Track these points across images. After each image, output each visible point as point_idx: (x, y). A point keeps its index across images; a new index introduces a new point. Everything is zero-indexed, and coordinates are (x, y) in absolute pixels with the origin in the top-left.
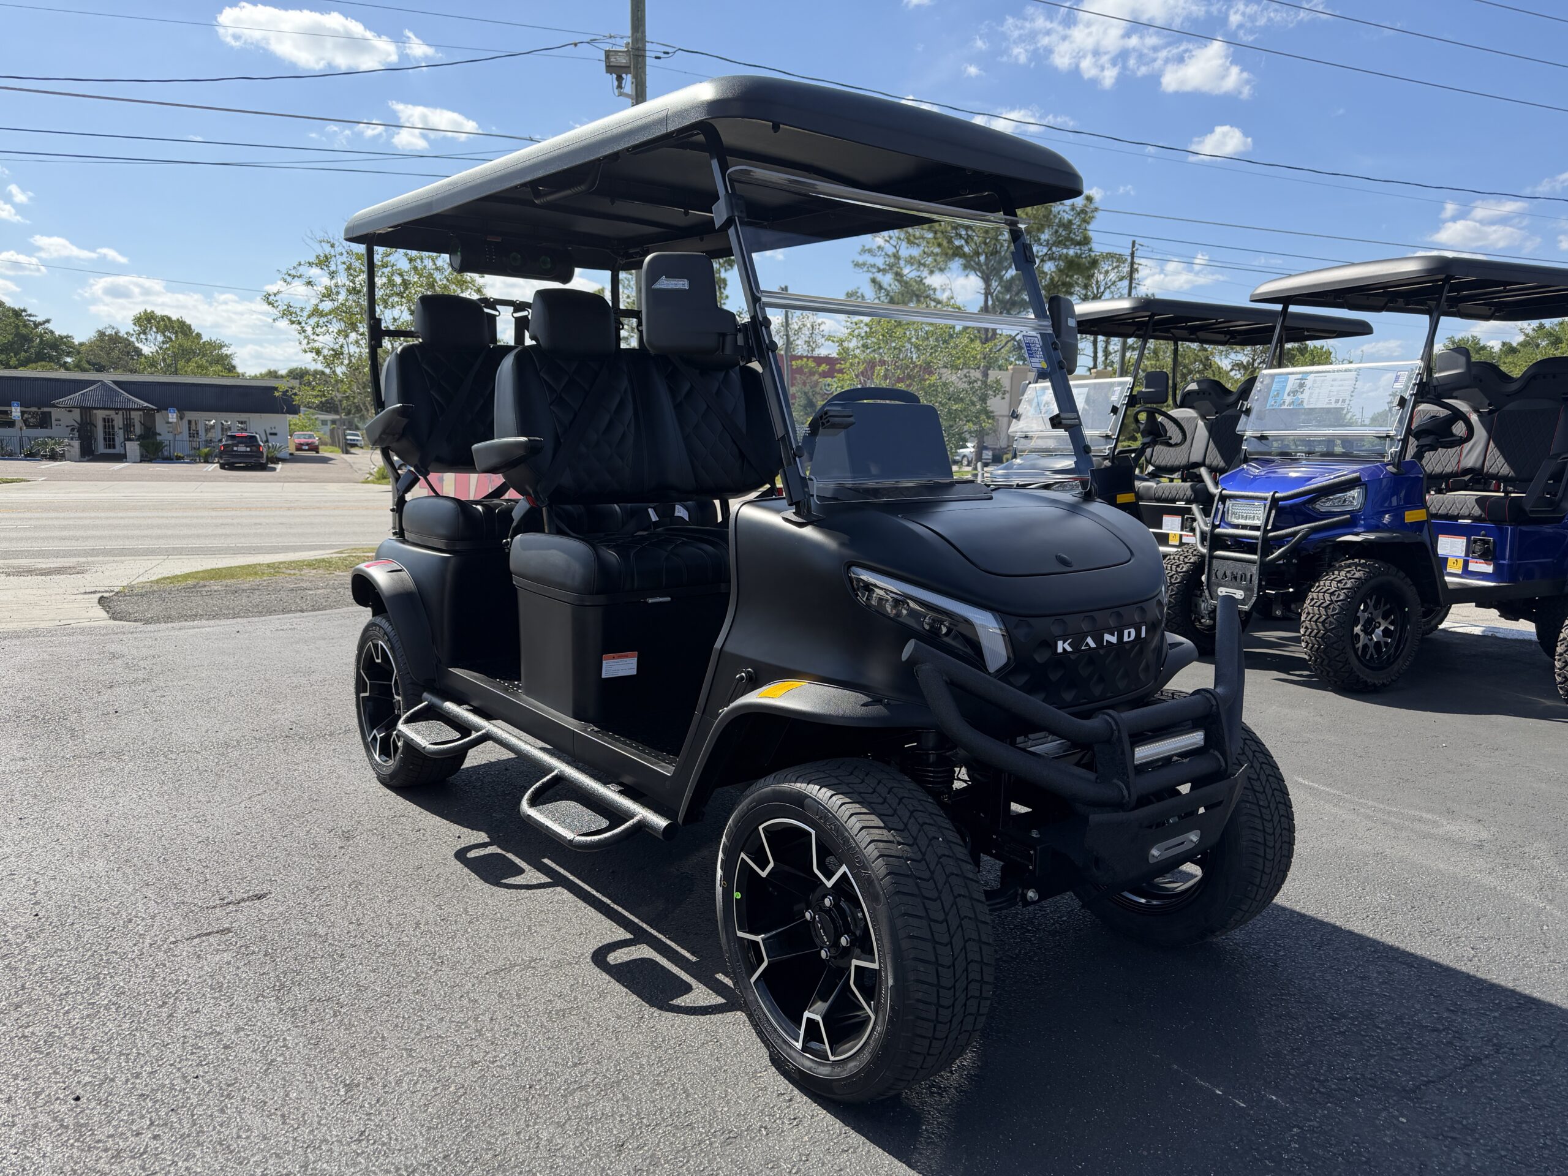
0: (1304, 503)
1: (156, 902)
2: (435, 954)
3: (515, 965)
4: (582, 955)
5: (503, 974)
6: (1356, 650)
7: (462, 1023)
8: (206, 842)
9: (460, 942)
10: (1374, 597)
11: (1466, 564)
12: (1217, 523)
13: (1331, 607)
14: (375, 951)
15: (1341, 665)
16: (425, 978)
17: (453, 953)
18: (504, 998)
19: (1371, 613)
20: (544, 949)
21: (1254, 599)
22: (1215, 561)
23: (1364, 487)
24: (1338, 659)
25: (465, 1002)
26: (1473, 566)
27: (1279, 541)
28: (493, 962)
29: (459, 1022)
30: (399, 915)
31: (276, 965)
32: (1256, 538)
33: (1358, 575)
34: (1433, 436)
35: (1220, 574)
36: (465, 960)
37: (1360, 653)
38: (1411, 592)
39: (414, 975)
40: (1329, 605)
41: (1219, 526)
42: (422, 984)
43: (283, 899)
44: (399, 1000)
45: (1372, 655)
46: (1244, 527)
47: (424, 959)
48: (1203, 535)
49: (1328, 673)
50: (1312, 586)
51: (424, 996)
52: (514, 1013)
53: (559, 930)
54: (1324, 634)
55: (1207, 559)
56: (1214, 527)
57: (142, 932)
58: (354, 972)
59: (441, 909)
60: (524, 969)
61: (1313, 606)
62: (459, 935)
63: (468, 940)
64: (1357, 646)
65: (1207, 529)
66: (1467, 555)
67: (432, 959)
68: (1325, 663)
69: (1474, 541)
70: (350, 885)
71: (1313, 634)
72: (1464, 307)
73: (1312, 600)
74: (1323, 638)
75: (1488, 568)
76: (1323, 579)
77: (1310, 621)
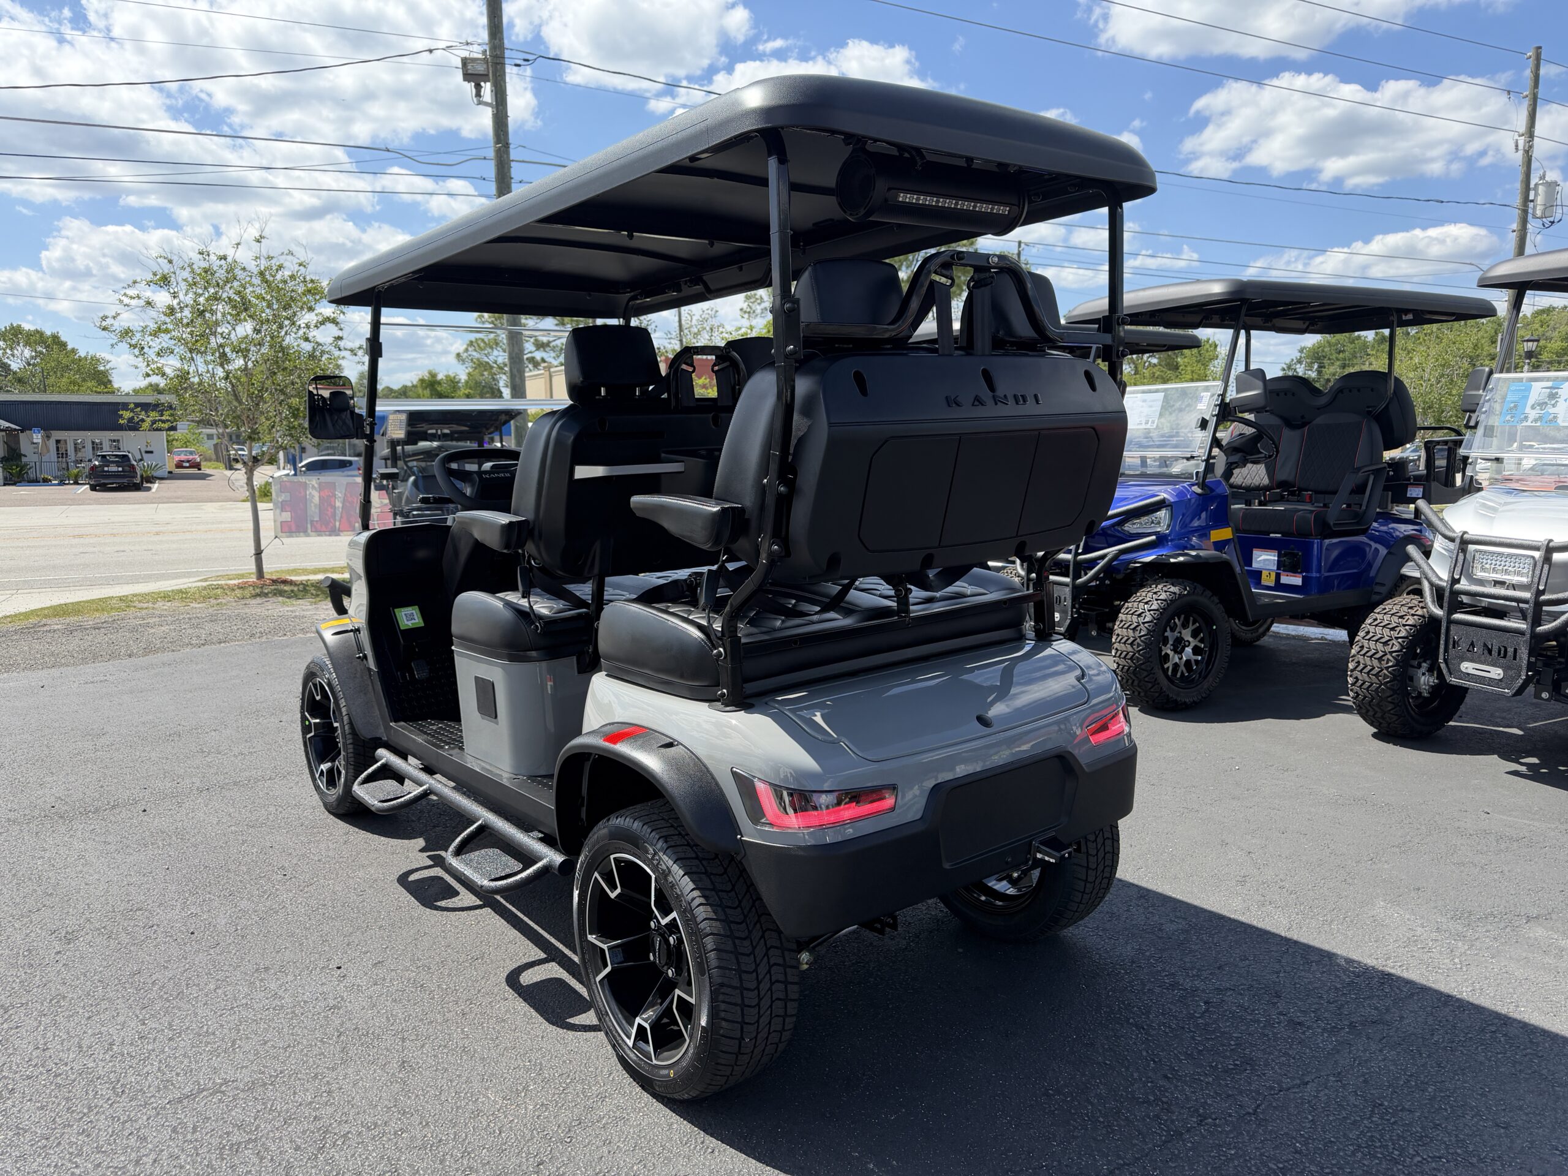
0: (1113, 525)
2: (118, 1081)
3: (203, 1090)
4: (281, 1073)
5: (185, 1102)
6: (1165, 671)
7: (120, 1169)
9: (152, 1064)
10: (1183, 616)
11: (1278, 576)
13: (1139, 628)
14: (52, 1083)
15: (1150, 685)
16: (98, 1113)
17: (139, 1078)
18: (177, 1133)
19: (1180, 632)
20: (242, 1067)
21: (1068, 621)
23: (1169, 508)
24: (1146, 679)
25: (132, 1140)
26: (1286, 579)
27: (1093, 563)
28: (180, 1088)
29: (116, 1168)
30: (94, 1034)
32: (1068, 561)
33: (1163, 596)
34: (1243, 454)
36: (149, 1086)
37: (1170, 673)
38: (1217, 610)
39: (85, 1111)
40: (1137, 626)
42: (91, 1122)
44: (59, 1143)
45: (1182, 673)
47: (104, 1090)
49: (1139, 693)
50: (1124, 607)
51: (88, 1136)
52: (183, 1150)
53: (265, 1043)
54: (1133, 656)
58: (19, 1111)
59: (144, 1024)
60: (211, 1094)
61: (1122, 628)
62: (153, 1056)
63: (160, 1061)
64: (1166, 666)
66: (1278, 568)
67: (114, 1087)
68: (1136, 683)
69: (1285, 555)
70: (51, 1000)
71: (1123, 656)
72: (1278, 322)
73: (1122, 621)
74: (1131, 659)
75: (1297, 580)
76: (1132, 599)
77: (1119, 642)
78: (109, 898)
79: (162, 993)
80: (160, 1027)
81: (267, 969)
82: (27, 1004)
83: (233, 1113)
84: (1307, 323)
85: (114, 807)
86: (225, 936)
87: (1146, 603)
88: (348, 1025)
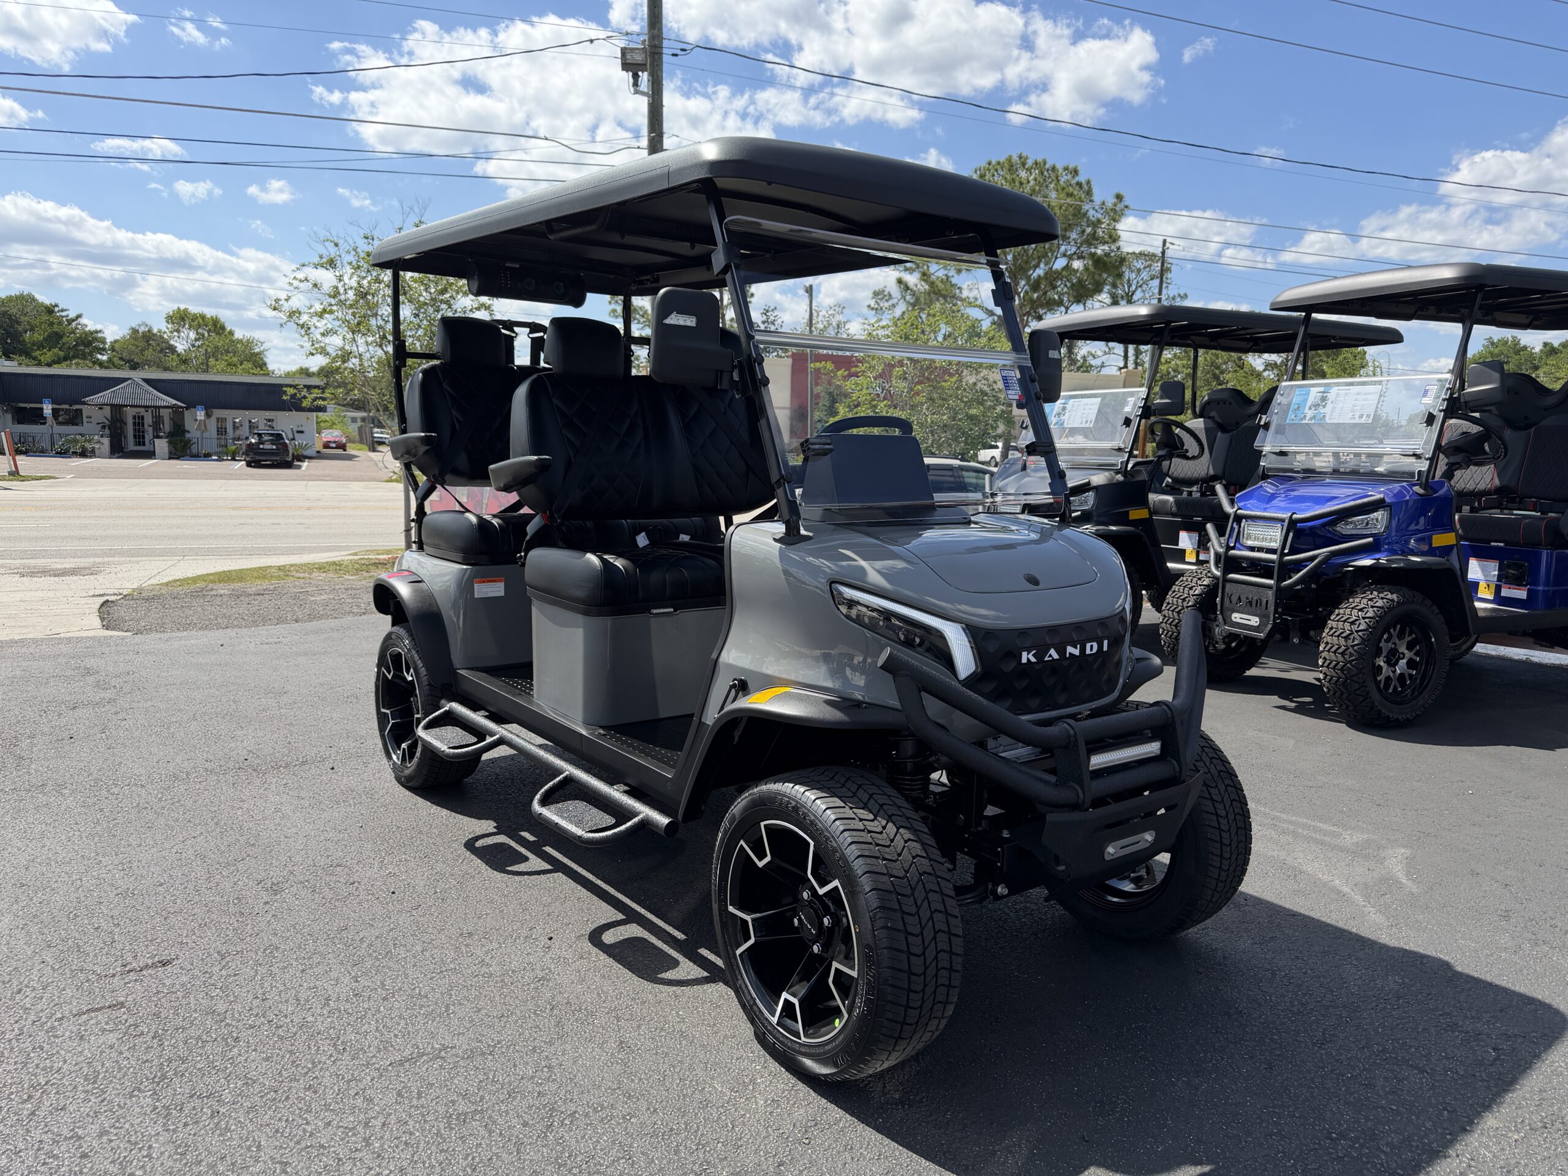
0: (1324, 525)
1: (53, 968)
2: (339, 1038)
3: (423, 1054)
4: (499, 1043)
5: (407, 1065)
6: (1378, 683)
7: (350, 1129)
8: (124, 895)
9: (369, 1023)
10: (1398, 626)
11: (1498, 589)
12: (1232, 545)
13: (1352, 637)
14: (274, 1034)
15: (1361, 699)
16: (322, 1069)
17: (358, 1037)
18: (402, 1097)
19: (1395, 644)
20: (459, 1034)
21: (1270, 626)
22: (1228, 586)
23: (1388, 508)
24: (1357, 692)
25: (359, 1101)
26: (1508, 592)
27: (1298, 565)
28: (399, 1050)
29: (346, 1128)
30: (309, 988)
31: (164, 1049)
32: (1272, 561)
33: (1380, 603)
34: (1464, 454)
35: (1234, 599)
36: (370, 1046)
37: (1382, 686)
38: (1437, 620)
39: (310, 1066)
40: (1350, 634)
41: (1233, 548)
42: (316, 1077)
43: (189, 967)
44: (287, 1098)
45: (1395, 688)
46: (1260, 549)
47: (325, 1046)
48: (1218, 556)
49: (1348, 706)
50: (1332, 613)
51: (315, 1092)
52: (410, 1116)
53: (479, 1010)
54: (1344, 666)
55: (1221, 582)
56: (1229, 548)
57: (28, 1006)
58: (246, 1060)
59: (357, 981)
60: (431, 1060)
61: (1332, 635)
62: (369, 1015)
63: (377, 1021)
64: (1379, 678)
65: (1221, 550)
66: (1500, 580)
67: (335, 1044)
68: (1345, 696)
69: (1509, 566)
70: (265, 950)
71: (1332, 666)
72: (1498, 315)
73: (1332, 628)
74: (1342, 669)
75: (1521, 594)
76: (1343, 605)
77: (1329, 651)
78: (309, 852)
79: (371, 951)
80: (373, 986)
81: (470, 934)
82: (242, 952)
83: (456, 1081)
84: (1531, 318)
85: (303, 763)
86: (425, 898)
87: (1361, 610)
88: (559, 998)
